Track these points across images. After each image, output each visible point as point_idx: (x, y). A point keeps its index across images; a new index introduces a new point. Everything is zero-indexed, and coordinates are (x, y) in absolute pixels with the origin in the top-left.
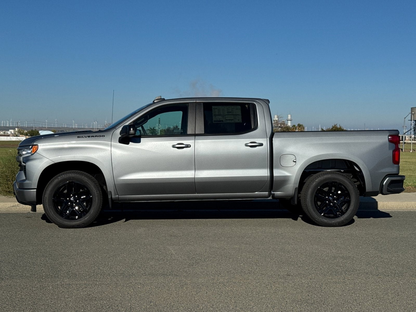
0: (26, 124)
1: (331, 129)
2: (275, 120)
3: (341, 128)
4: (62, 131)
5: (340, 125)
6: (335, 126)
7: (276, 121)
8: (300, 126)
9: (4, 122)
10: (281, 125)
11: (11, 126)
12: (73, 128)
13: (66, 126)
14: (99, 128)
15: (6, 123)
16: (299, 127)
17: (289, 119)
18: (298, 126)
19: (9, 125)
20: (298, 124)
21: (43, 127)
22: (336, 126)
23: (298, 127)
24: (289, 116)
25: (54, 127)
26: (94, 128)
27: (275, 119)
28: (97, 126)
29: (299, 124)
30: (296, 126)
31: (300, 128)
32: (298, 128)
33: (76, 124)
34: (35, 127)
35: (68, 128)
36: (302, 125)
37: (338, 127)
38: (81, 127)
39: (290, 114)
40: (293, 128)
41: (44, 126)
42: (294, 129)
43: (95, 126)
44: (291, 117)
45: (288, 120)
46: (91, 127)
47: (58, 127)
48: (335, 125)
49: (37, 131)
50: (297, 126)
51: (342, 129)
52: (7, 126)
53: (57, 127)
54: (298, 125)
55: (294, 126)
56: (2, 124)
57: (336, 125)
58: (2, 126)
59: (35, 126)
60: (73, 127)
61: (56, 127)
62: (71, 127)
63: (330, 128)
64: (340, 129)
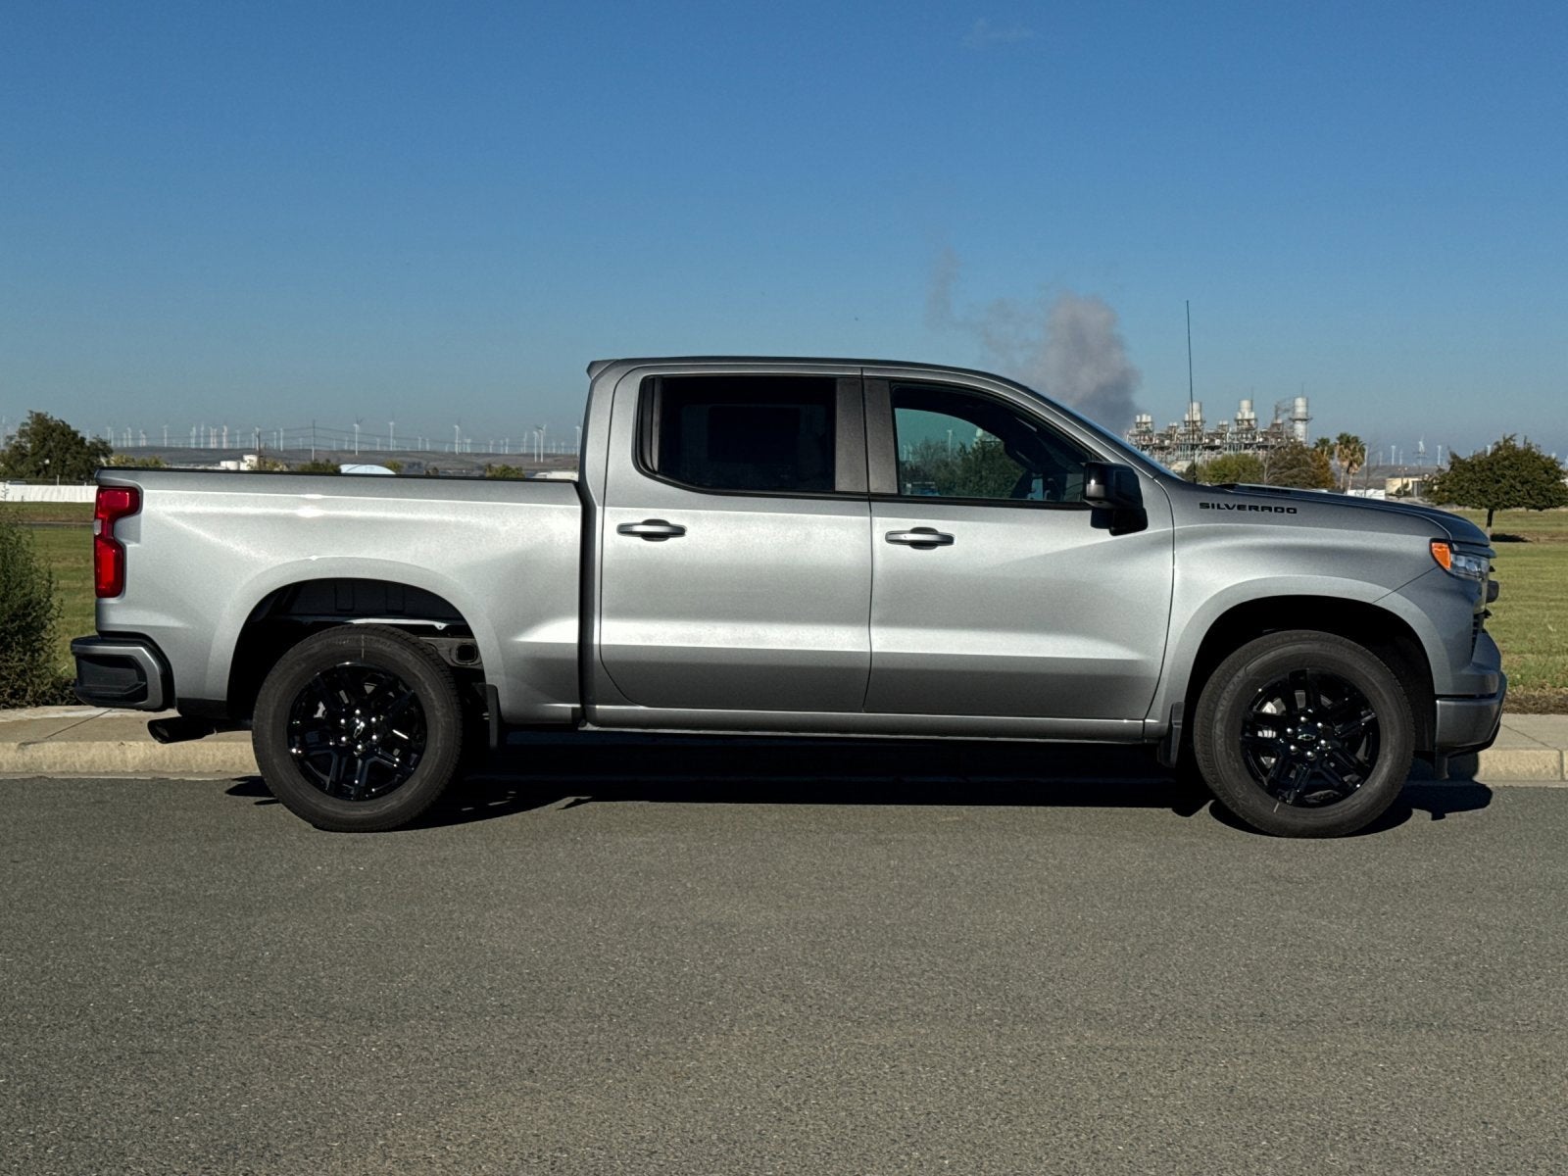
0: (282, 442)
1: (1492, 454)
2: (1242, 420)
3: (1530, 448)
4: (414, 464)
5: (1526, 438)
6: (1506, 441)
7: (1246, 423)
8: (1348, 441)
9: (198, 431)
10: (1266, 439)
11: (225, 446)
12: (454, 453)
13: (428, 448)
14: (554, 451)
15: (207, 436)
16: (1343, 446)
17: (1300, 416)
18: (1341, 444)
19: (218, 442)
20: (1338, 435)
21: (343, 451)
22: (1512, 443)
23: (1338, 447)
24: (1300, 403)
25: (385, 449)
26: (533, 455)
27: (1243, 415)
28: (545, 447)
29: (1345, 435)
30: (1333, 441)
31: (1346, 451)
32: (1341, 450)
33: (468, 437)
34: (316, 451)
35: (434, 452)
36: (1356, 440)
37: (1520, 444)
38: (484, 451)
39: (1302, 396)
40: (1318, 449)
41: (346, 447)
42: (1322, 452)
43: (539, 447)
44: (1307, 406)
45: (1294, 420)
46: (524, 450)
47: (399, 449)
48: (1507, 437)
49: (332, 466)
50: (1338, 442)
51: (1534, 453)
52: (212, 446)
53: (395, 449)
54: (1341, 438)
55: (1324, 442)
56: (193, 441)
57: (1511, 438)
58: (193, 446)
59: (317, 448)
60: (456, 450)
61: (391, 449)
62: (446, 450)
63: (1486, 452)
64: (1526, 455)
